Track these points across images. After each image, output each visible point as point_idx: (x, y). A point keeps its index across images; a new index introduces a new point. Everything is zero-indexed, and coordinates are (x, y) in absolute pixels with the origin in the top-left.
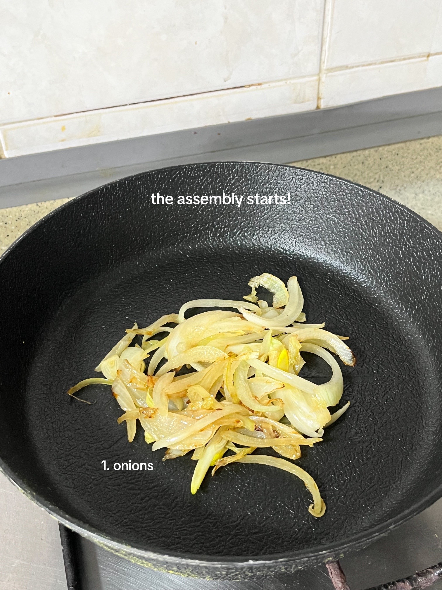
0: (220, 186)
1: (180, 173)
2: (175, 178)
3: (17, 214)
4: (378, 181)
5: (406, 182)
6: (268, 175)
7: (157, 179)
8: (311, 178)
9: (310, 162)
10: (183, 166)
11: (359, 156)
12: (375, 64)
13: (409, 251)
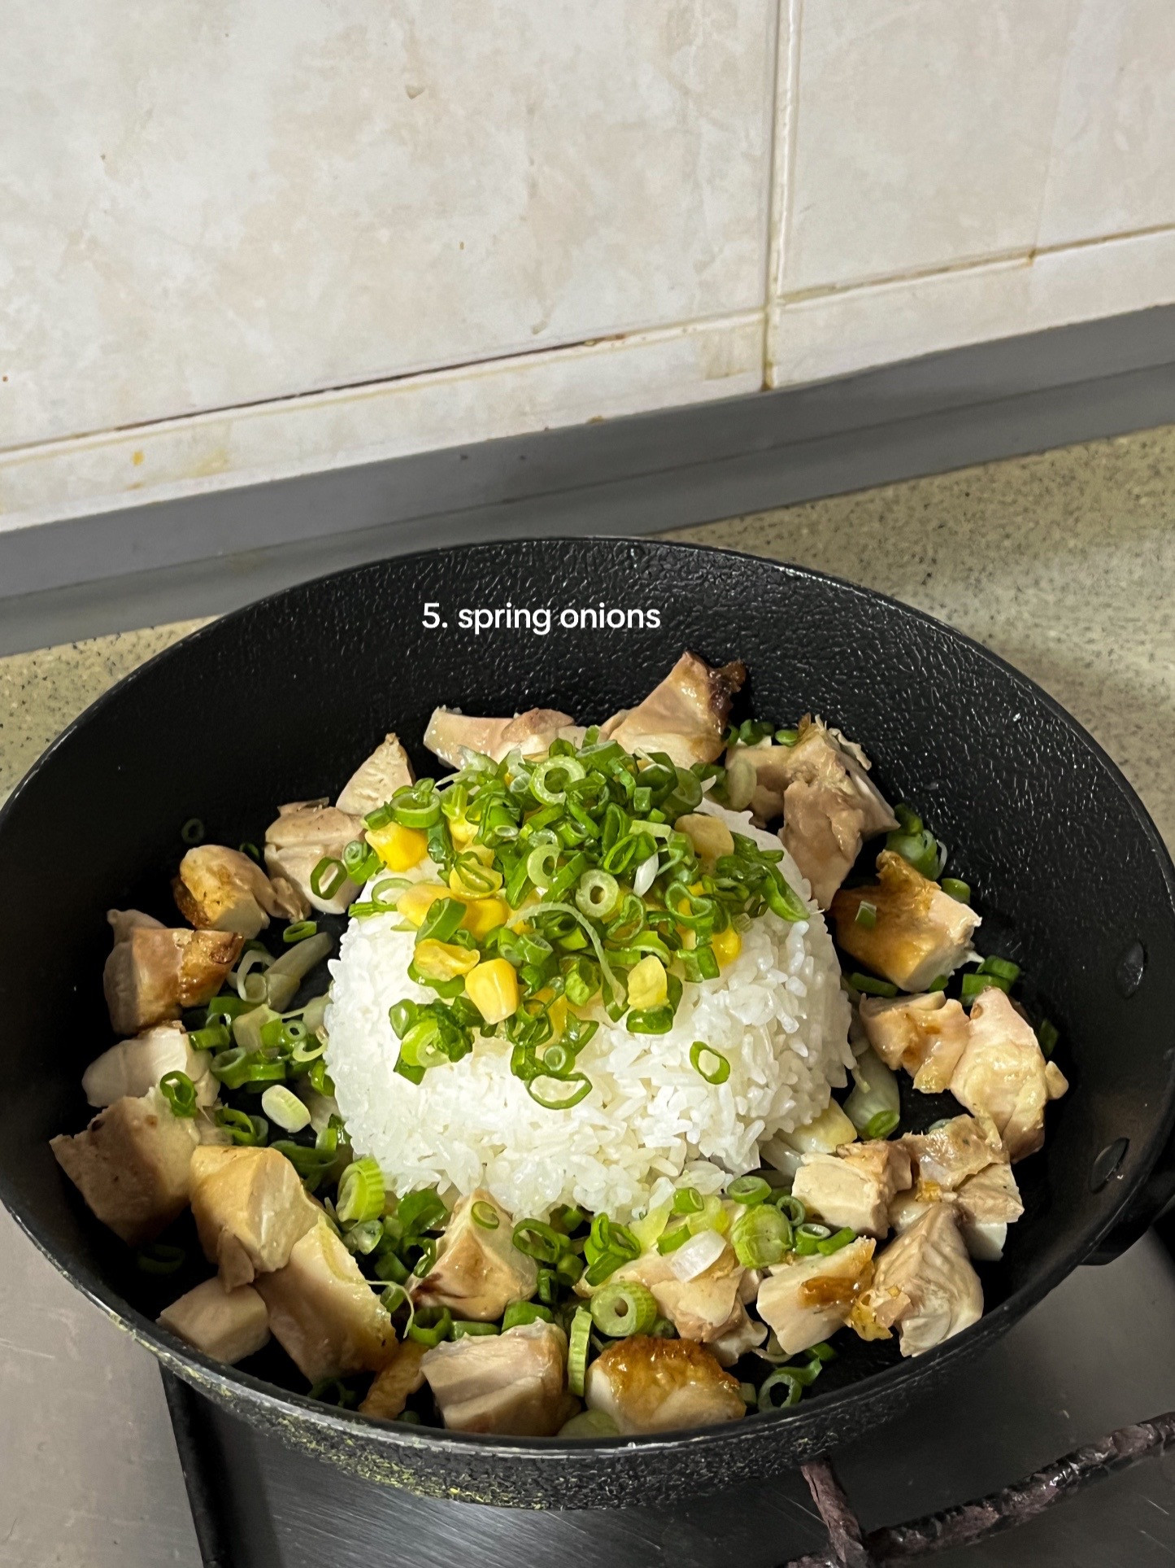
0: (533, 597)
1: (435, 566)
2: (424, 579)
3: (25, 671)
4: (921, 561)
5: (993, 560)
6: (647, 568)
7: (381, 585)
9: (749, 520)
10: (443, 550)
11: (872, 501)
12: (901, 277)
13: (984, 745)
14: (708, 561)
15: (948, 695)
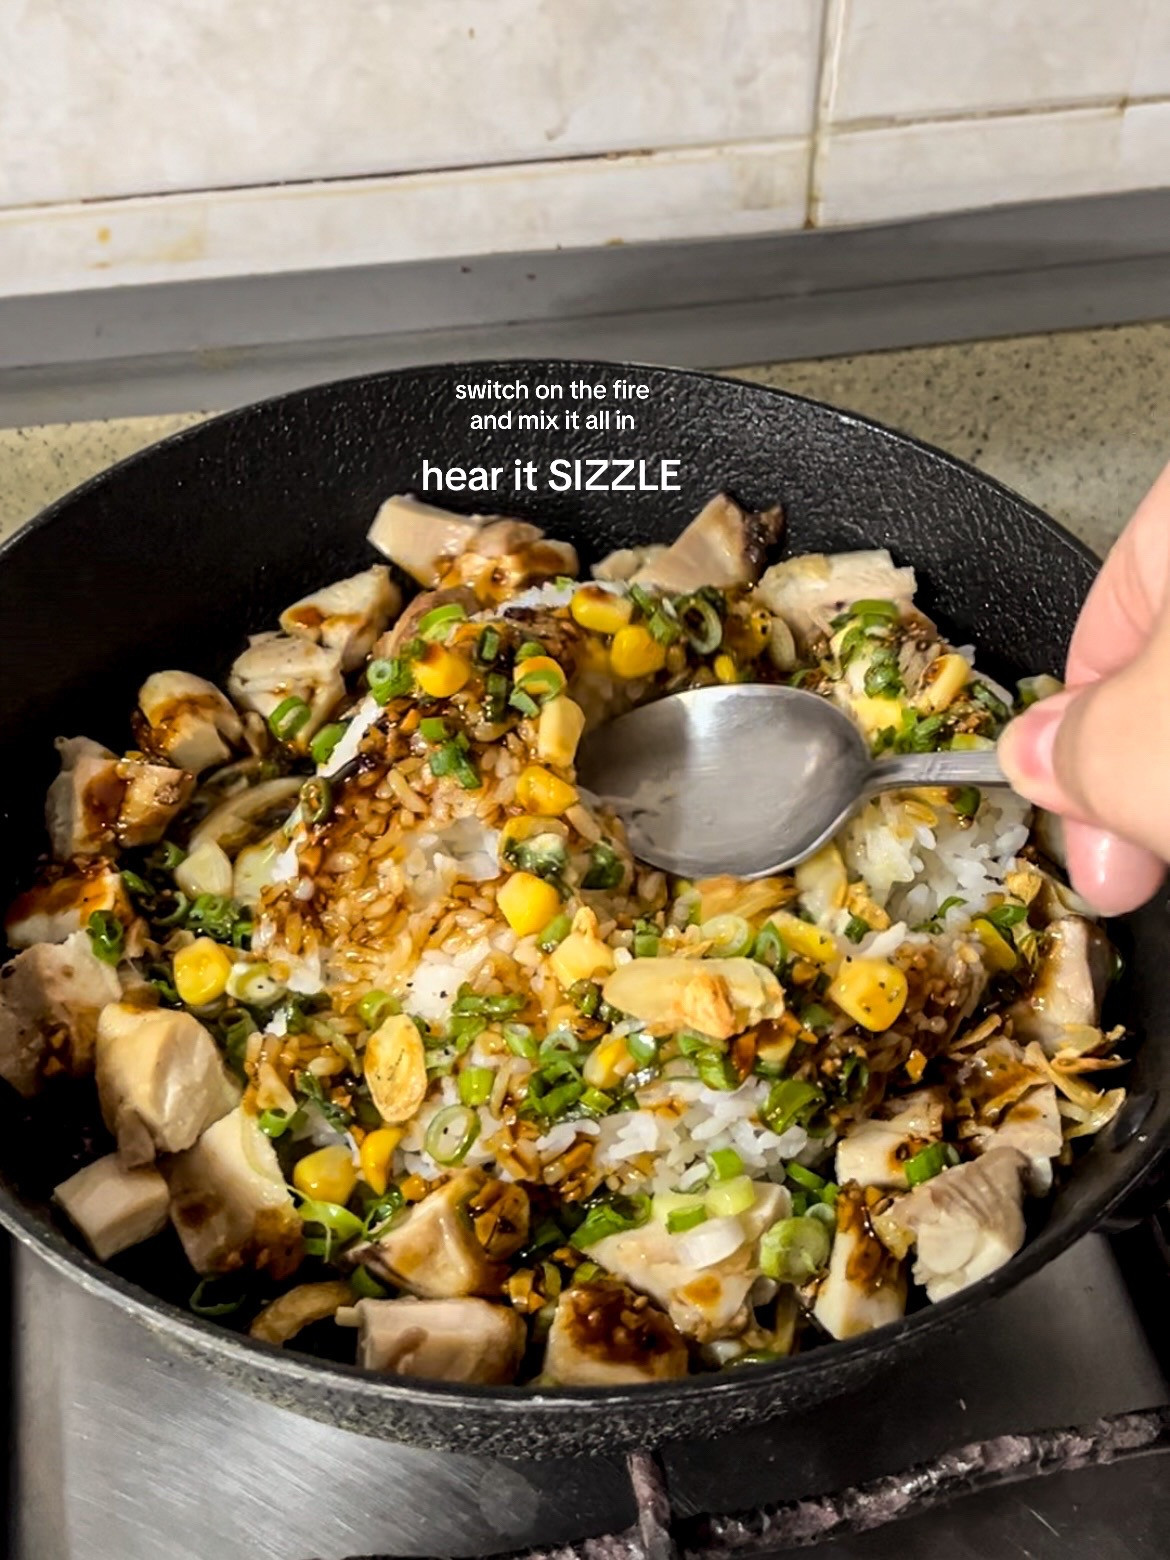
4: (971, 434)
5: (1055, 443)
6: (687, 402)
7: (389, 399)
8: (798, 417)
10: (460, 365)
11: (918, 362)
12: (973, 116)
14: (754, 400)
15: (1007, 571)
